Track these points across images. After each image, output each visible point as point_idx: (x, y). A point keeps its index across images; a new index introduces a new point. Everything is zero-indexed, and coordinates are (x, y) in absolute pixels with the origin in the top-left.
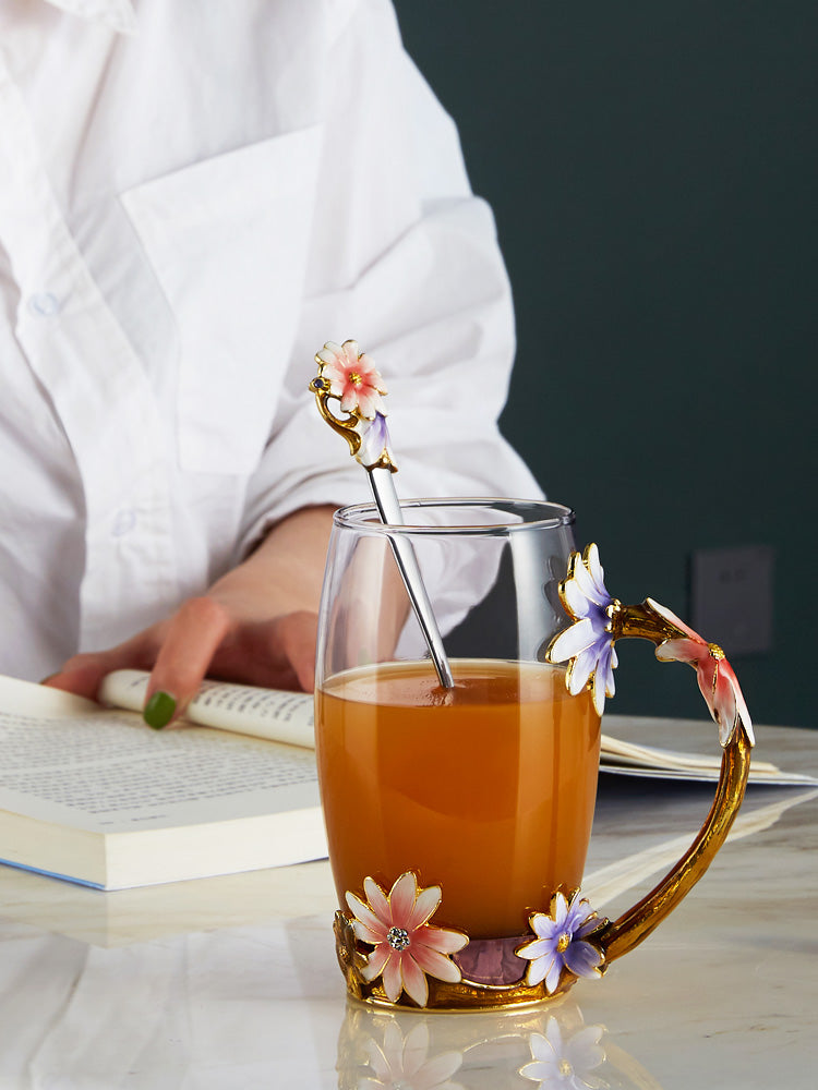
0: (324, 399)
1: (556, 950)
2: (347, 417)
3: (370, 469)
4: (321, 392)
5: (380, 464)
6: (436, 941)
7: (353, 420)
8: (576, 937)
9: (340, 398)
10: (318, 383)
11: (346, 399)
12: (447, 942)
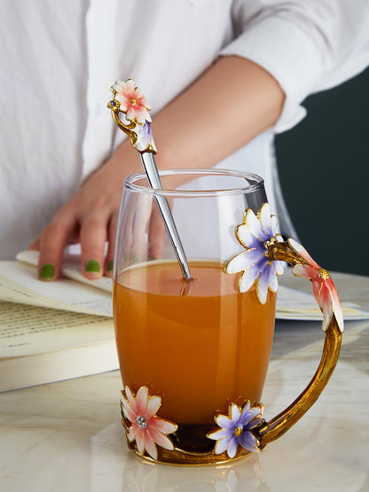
0: (117, 112)
1: (233, 435)
2: (129, 123)
3: (142, 153)
4: (115, 108)
5: (147, 151)
6: (159, 426)
7: (133, 125)
8: (246, 429)
9: (125, 113)
10: (114, 103)
11: (129, 113)
12: (165, 427)
